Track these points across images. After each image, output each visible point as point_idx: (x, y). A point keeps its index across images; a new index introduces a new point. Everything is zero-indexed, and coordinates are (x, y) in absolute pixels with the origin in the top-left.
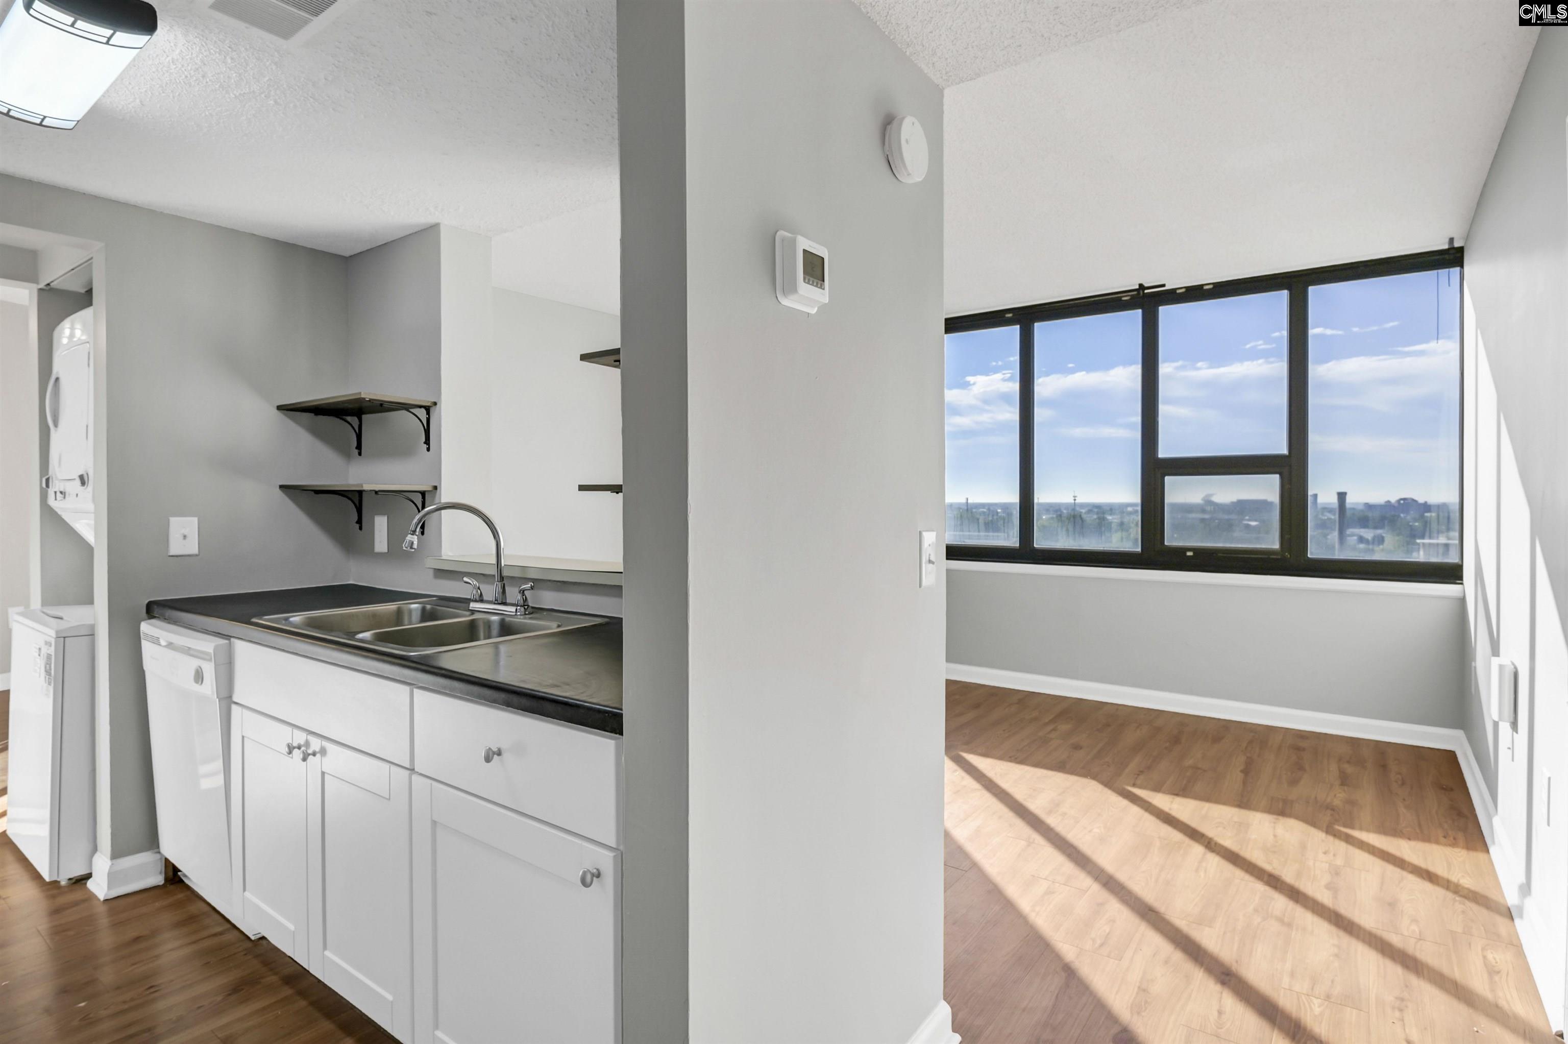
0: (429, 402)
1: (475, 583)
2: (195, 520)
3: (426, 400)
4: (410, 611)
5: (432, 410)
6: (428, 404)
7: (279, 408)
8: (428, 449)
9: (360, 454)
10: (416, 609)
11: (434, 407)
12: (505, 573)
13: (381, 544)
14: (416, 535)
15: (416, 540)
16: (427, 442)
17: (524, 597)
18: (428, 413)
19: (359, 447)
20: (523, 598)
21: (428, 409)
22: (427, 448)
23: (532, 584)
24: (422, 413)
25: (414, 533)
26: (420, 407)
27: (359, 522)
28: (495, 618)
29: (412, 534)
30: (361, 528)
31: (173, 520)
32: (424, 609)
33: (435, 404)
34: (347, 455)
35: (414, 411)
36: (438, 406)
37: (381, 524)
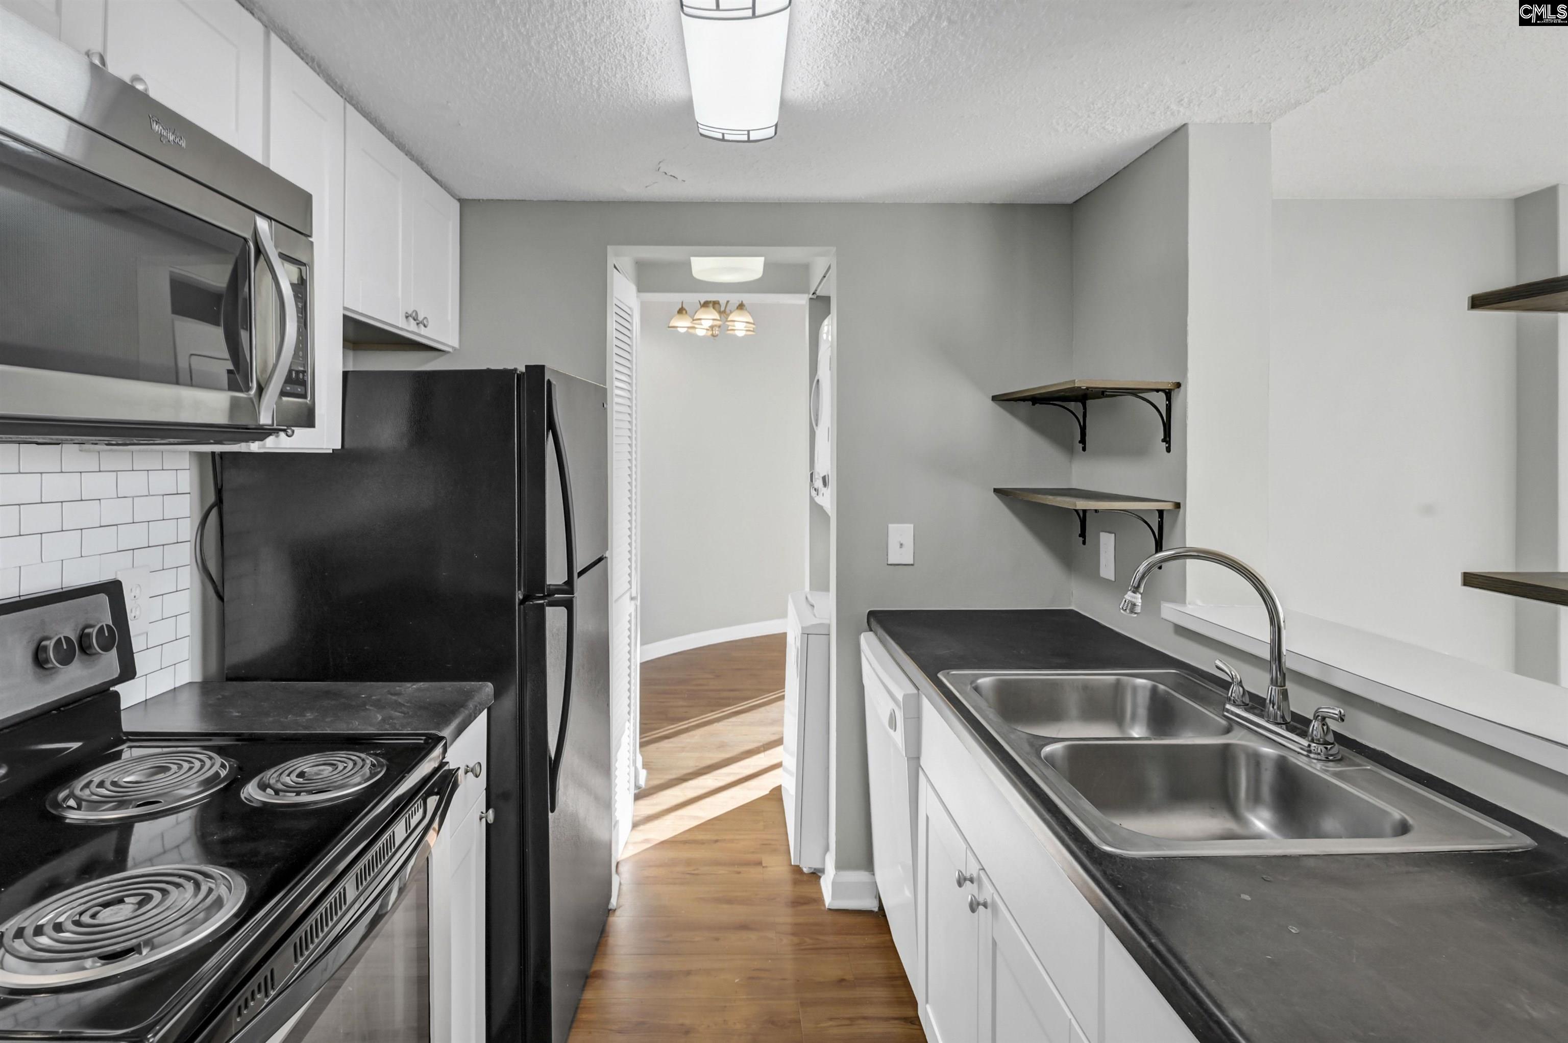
0: (1169, 383)
1: (1233, 674)
2: (911, 527)
3: (1166, 379)
4: (1135, 689)
5: (1173, 395)
6: (1169, 387)
7: (995, 398)
8: (1168, 450)
9: (1084, 449)
10: (1144, 687)
11: (1177, 390)
12: (1289, 663)
13: (1107, 570)
14: (1140, 593)
15: (1140, 601)
16: (1167, 439)
17: (1325, 728)
18: (1169, 398)
19: (1083, 441)
20: (1323, 728)
21: (1168, 394)
22: (1167, 448)
23: (1342, 711)
24: (1160, 400)
25: (1136, 590)
26: (1158, 391)
27: (1083, 534)
28: (1268, 750)
29: (1134, 592)
30: (1084, 543)
31: (892, 527)
32: (1154, 690)
33: (1178, 385)
34: (1069, 450)
35: (1150, 396)
36: (1182, 388)
37: (1107, 542)
